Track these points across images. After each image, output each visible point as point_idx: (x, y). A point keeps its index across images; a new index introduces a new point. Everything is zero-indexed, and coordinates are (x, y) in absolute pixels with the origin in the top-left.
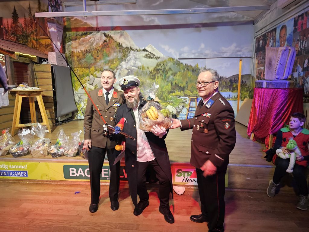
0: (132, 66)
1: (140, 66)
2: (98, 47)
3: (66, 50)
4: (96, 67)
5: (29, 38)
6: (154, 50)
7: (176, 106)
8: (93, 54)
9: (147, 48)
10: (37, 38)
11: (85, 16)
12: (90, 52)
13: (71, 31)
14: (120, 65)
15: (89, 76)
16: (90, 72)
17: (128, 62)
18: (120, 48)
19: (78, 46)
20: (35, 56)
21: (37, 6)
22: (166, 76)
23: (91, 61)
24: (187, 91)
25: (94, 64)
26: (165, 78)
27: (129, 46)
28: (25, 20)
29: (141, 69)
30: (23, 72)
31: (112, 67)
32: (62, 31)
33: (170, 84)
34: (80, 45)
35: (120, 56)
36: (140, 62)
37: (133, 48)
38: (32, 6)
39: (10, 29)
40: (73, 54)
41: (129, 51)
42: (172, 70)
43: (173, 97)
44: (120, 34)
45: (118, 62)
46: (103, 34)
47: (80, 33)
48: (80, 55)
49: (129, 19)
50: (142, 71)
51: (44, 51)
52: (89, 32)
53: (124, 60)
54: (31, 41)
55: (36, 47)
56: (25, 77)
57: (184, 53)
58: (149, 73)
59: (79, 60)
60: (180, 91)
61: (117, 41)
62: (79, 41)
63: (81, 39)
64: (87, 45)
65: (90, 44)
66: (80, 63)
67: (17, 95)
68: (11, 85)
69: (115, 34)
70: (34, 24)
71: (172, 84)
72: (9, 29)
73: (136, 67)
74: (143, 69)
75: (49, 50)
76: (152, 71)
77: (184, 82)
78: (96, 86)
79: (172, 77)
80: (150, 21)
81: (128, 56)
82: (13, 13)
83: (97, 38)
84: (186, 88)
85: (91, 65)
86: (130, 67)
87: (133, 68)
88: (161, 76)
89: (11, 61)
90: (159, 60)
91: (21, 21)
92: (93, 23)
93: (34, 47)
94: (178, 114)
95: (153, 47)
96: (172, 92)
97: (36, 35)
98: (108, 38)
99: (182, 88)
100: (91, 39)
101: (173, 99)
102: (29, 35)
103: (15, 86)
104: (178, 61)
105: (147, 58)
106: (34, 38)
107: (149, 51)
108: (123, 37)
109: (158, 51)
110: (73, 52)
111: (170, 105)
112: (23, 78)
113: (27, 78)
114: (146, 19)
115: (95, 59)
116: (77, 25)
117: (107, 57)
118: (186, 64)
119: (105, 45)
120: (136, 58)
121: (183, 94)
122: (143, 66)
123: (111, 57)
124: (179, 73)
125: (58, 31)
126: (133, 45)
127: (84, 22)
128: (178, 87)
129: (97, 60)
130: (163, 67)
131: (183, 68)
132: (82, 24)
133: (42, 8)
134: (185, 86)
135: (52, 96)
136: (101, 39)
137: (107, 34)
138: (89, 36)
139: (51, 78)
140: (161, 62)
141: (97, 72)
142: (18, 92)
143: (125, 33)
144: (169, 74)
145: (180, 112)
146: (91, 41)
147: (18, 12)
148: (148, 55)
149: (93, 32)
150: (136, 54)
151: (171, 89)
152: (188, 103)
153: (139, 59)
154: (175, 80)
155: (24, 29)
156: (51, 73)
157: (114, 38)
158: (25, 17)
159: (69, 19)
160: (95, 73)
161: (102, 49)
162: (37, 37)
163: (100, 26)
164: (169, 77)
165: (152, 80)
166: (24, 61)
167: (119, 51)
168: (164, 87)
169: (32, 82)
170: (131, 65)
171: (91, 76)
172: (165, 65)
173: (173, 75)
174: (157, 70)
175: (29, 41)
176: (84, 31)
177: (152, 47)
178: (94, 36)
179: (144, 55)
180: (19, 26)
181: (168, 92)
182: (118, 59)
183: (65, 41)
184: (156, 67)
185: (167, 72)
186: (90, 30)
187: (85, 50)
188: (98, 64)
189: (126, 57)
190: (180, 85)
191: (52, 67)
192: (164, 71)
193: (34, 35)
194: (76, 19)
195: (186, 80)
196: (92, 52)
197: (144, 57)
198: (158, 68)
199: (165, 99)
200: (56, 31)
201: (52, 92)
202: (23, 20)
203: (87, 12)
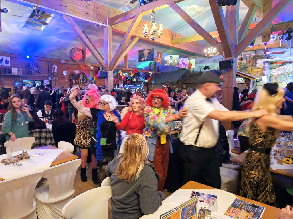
2: (289, 72)
4: (286, 82)
12: (283, 74)
13: (273, 64)
16: (282, 85)
21: (254, 53)
28: (246, 60)
34: (277, 71)
38: (251, 53)
47: (279, 65)
48: (276, 76)
51: (256, 75)
54: (248, 70)
62: (277, 69)
63: (279, 68)
65: (284, 70)
66: (276, 80)
70: (251, 62)
83: (289, 67)
93: (249, 73)
100: (285, 67)
102: (247, 67)
110: (272, 75)
115: (286, 78)
132: (281, 60)
149: (287, 64)
155: (245, 65)
162: (252, 68)
187: (280, 73)
193: (250, 67)
196: (285, 74)
200: (268, 66)
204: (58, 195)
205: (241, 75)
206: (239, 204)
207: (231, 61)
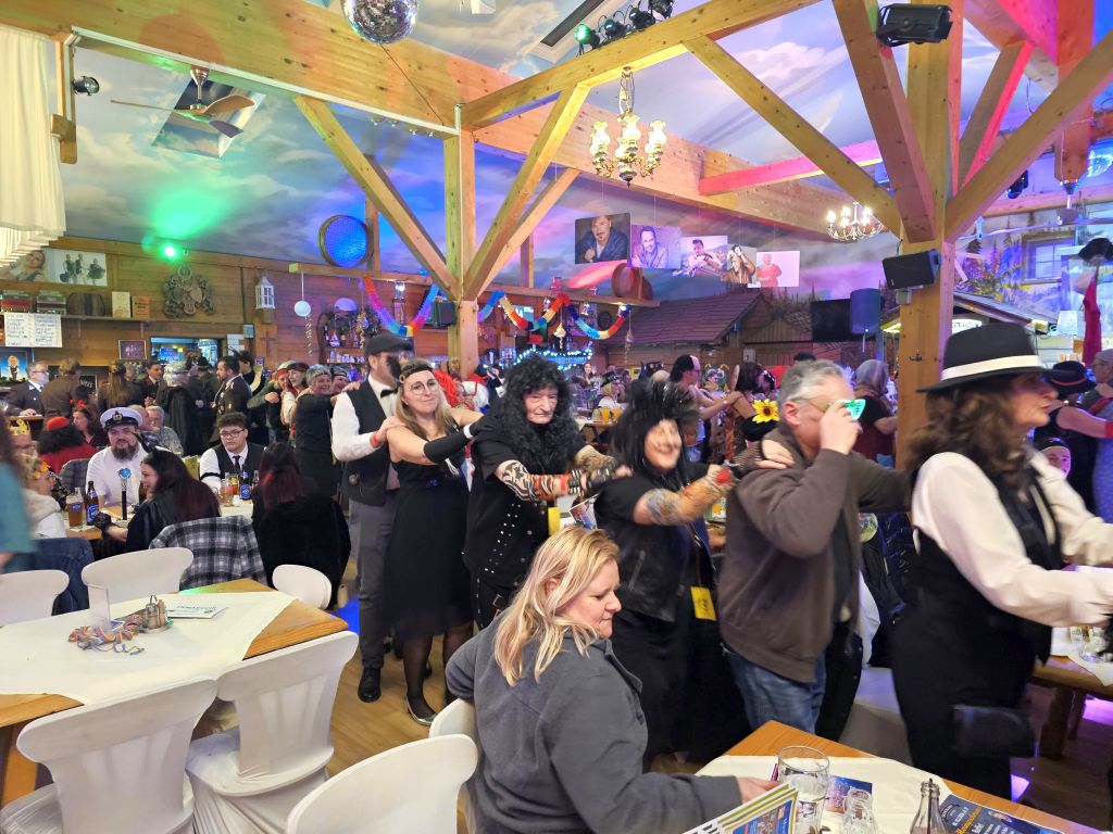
204: (274, 765)
205: (972, 308)
206: (961, 816)
207: (931, 255)
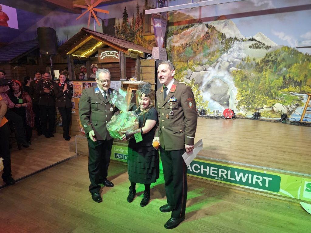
0: (235, 58)
1: (244, 58)
2: (199, 40)
3: (167, 44)
4: (194, 61)
5: (135, 35)
6: (264, 38)
7: (287, 104)
8: (193, 47)
9: (255, 37)
10: (142, 36)
11: (191, 8)
12: (190, 45)
13: (174, 26)
14: (221, 58)
15: (187, 70)
16: (188, 66)
17: (230, 54)
18: (223, 39)
19: (179, 40)
20: (142, 52)
21: (144, 4)
22: (278, 68)
23: (190, 55)
24: (304, 86)
25: (193, 57)
26: (276, 71)
27: (233, 36)
28: (133, 19)
29: (245, 61)
30: (131, 67)
31: (212, 60)
32: (166, 26)
33: (281, 78)
34: (181, 38)
35: (222, 48)
36: (245, 53)
37: (238, 38)
38: (139, 4)
39: (120, 27)
40: (173, 48)
41: (233, 42)
42: (286, 62)
43: (284, 93)
44: (224, 24)
45: (219, 54)
46: (206, 25)
47: (182, 26)
48: (180, 49)
49: (236, 6)
50: (247, 64)
51: (148, 47)
52: (191, 24)
53: (226, 51)
54: (137, 38)
55: (141, 44)
56: (132, 71)
57: (305, 39)
58: (255, 65)
59: (179, 54)
60: (296, 87)
61: (220, 32)
62: (180, 35)
63: (183, 33)
64: (188, 39)
65: (191, 37)
66: (179, 57)
67: (128, 87)
68: (123, 78)
69: (217, 25)
70: (141, 22)
71: (284, 77)
72: (119, 29)
73: (240, 59)
74: (247, 61)
75: (152, 46)
76: (260, 63)
77: (302, 76)
78: (193, 80)
79: (285, 69)
80: (262, 5)
81: (231, 47)
82: (123, 13)
83: (199, 30)
84: (305, 82)
85: (190, 58)
86: (232, 59)
87: (236, 60)
88: (270, 69)
89: (124, 57)
90: (270, 50)
91: (130, 20)
92: (195, 15)
93: (139, 43)
94: (289, 115)
95: (264, 35)
96: (283, 88)
97: (142, 32)
98: (211, 29)
99: (298, 83)
100: (193, 32)
101: (284, 96)
102: (136, 33)
103: (126, 80)
104: (296, 50)
105: (254, 48)
106: (140, 35)
107: (257, 40)
108: (227, 26)
109: (270, 40)
110: (173, 47)
111: (279, 103)
112: (131, 72)
113: (135, 72)
114: (258, 4)
115: (195, 52)
116: (180, 18)
117: (207, 50)
118: (306, 54)
119: (207, 36)
120: (240, 49)
121: (299, 90)
122: (248, 57)
123: (212, 50)
124: (295, 64)
125: (163, 26)
126: (238, 35)
127: (187, 15)
128: (292, 82)
129: (196, 53)
130: (274, 58)
131: (302, 59)
132: (185, 18)
133: (148, 5)
134: (302, 81)
135: (154, 90)
136: (202, 31)
137: (210, 25)
138: (191, 29)
139: (154, 72)
140: (272, 52)
141: (195, 65)
142: (129, 85)
143: (230, 22)
144: (281, 66)
145: (292, 111)
146: (192, 34)
147: (128, 12)
148: (256, 44)
149: (195, 24)
150: (241, 45)
151: (282, 83)
152: (305, 101)
153: (244, 49)
154: (290, 73)
155: (132, 27)
156: (154, 68)
157: (216, 28)
158: (133, 15)
159: (172, 14)
160: (193, 67)
161: (203, 41)
162: (143, 34)
163: (202, 17)
164: (281, 69)
165: (258, 73)
166: (134, 57)
167: (222, 42)
168: (273, 81)
169: (138, 77)
170: (233, 57)
171: (189, 70)
172: (277, 55)
173: (287, 66)
174: (265, 61)
175: (135, 38)
176: (186, 24)
177: (262, 36)
178: (196, 29)
179: (250, 45)
180: (128, 25)
181: (279, 87)
182: (220, 51)
183: (167, 36)
184: (264, 59)
185: (280, 64)
186: (192, 22)
187: (185, 44)
188: (198, 57)
189: (229, 48)
190: (295, 80)
191: (156, 62)
192: (274, 62)
193: (139, 32)
194: (179, 13)
195: (304, 73)
196: (192, 45)
197: (251, 47)
198: (267, 59)
199: (274, 95)
200: (161, 26)
201: (154, 86)
202: (132, 18)
203: (195, 3)
